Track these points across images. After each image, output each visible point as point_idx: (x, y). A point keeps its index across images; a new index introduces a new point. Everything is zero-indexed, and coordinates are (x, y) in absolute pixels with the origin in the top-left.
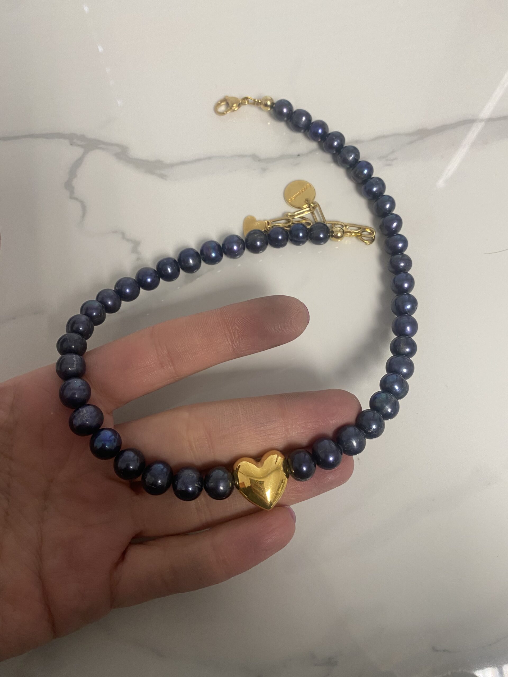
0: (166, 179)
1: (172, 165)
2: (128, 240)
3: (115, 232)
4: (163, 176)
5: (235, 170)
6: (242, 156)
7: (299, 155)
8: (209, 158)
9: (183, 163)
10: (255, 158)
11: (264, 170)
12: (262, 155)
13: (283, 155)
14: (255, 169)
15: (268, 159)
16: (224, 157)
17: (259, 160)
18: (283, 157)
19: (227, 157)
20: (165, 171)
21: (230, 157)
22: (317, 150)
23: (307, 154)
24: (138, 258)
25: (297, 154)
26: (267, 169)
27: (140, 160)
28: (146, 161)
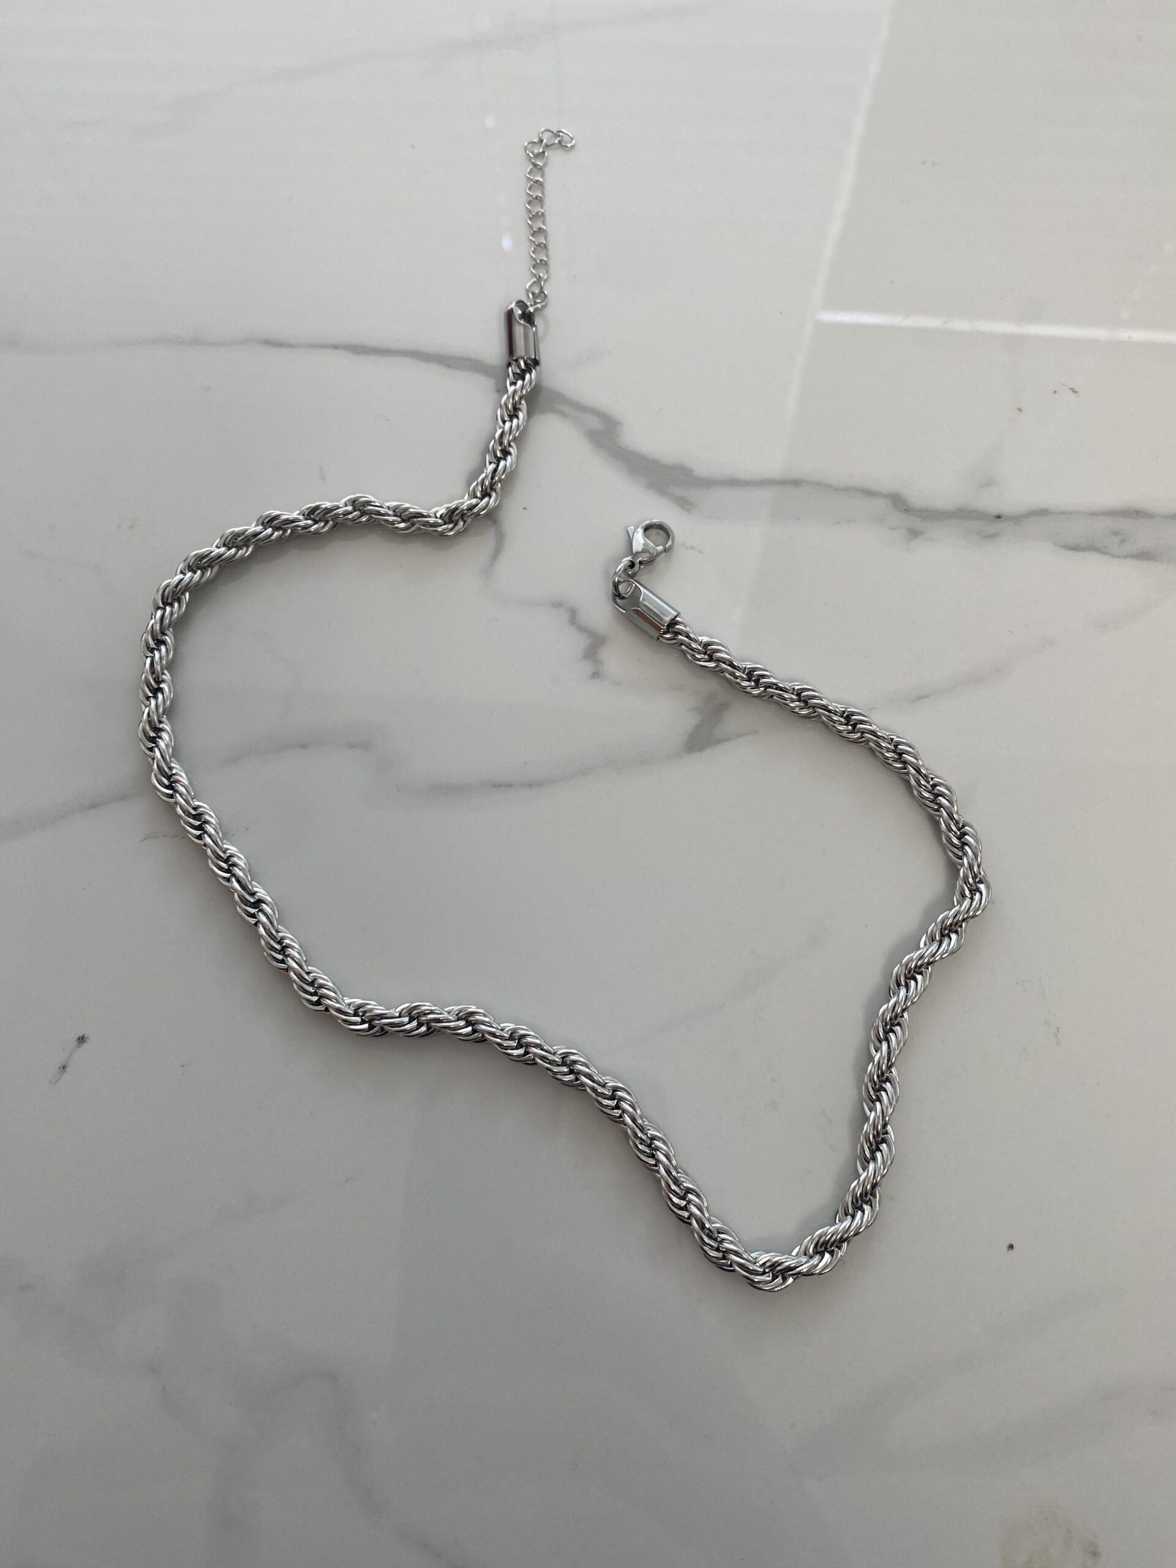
0: (689, 511)
1: (707, 483)
2: (582, 629)
3: (558, 605)
4: (684, 503)
5: (849, 522)
6: (868, 493)
7: (999, 517)
8: (795, 483)
9: (734, 483)
10: (898, 502)
11: (914, 534)
12: (916, 499)
13: (964, 509)
14: (894, 529)
15: (927, 511)
16: (829, 487)
17: (906, 510)
18: (963, 515)
19: (836, 489)
20: (692, 494)
21: (843, 490)
22: (1043, 513)
23: (1018, 519)
24: (594, 673)
25: (996, 512)
26: (923, 533)
27: (642, 457)
28: (655, 462)
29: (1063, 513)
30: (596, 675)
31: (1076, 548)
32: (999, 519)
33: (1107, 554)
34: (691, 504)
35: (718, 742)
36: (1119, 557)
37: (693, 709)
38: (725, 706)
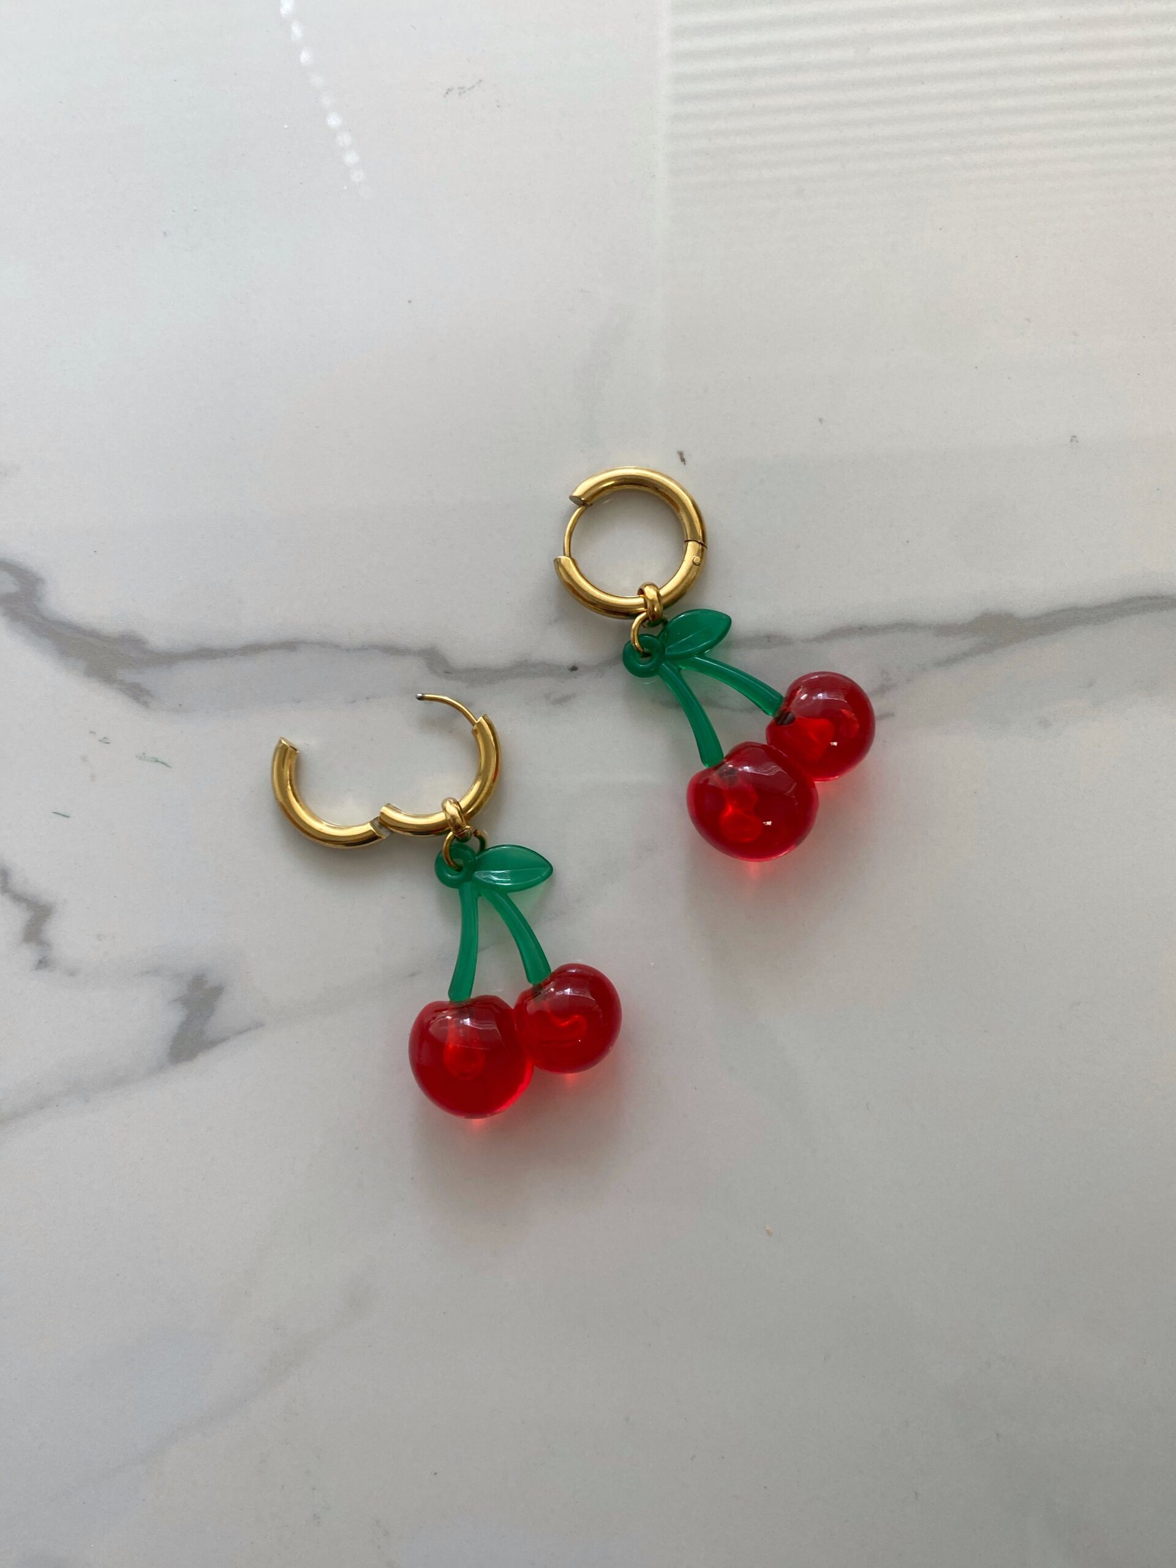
0: (146, 704)
1: (168, 659)
2: (18, 898)
4: (139, 694)
5: (368, 698)
6: (392, 650)
7: (574, 668)
8: (290, 646)
9: (205, 654)
10: (435, 660)
12: (461, 654)
13: (526, 661)
15: (475, 670)
16: (337, 646)
17: (447, 672)
18: (524, 669)
19: (348, 650)
20: (148, 678)
21: (356, 650)
23: (600, 668)
24: (40, 962)
27: (76, 629)
28: (94, 634)
30: (43, 963)
32: (574, 672)
34: (148, 693)
35: (212, 1044)
37: (175, 1001)
38: (218, 991)
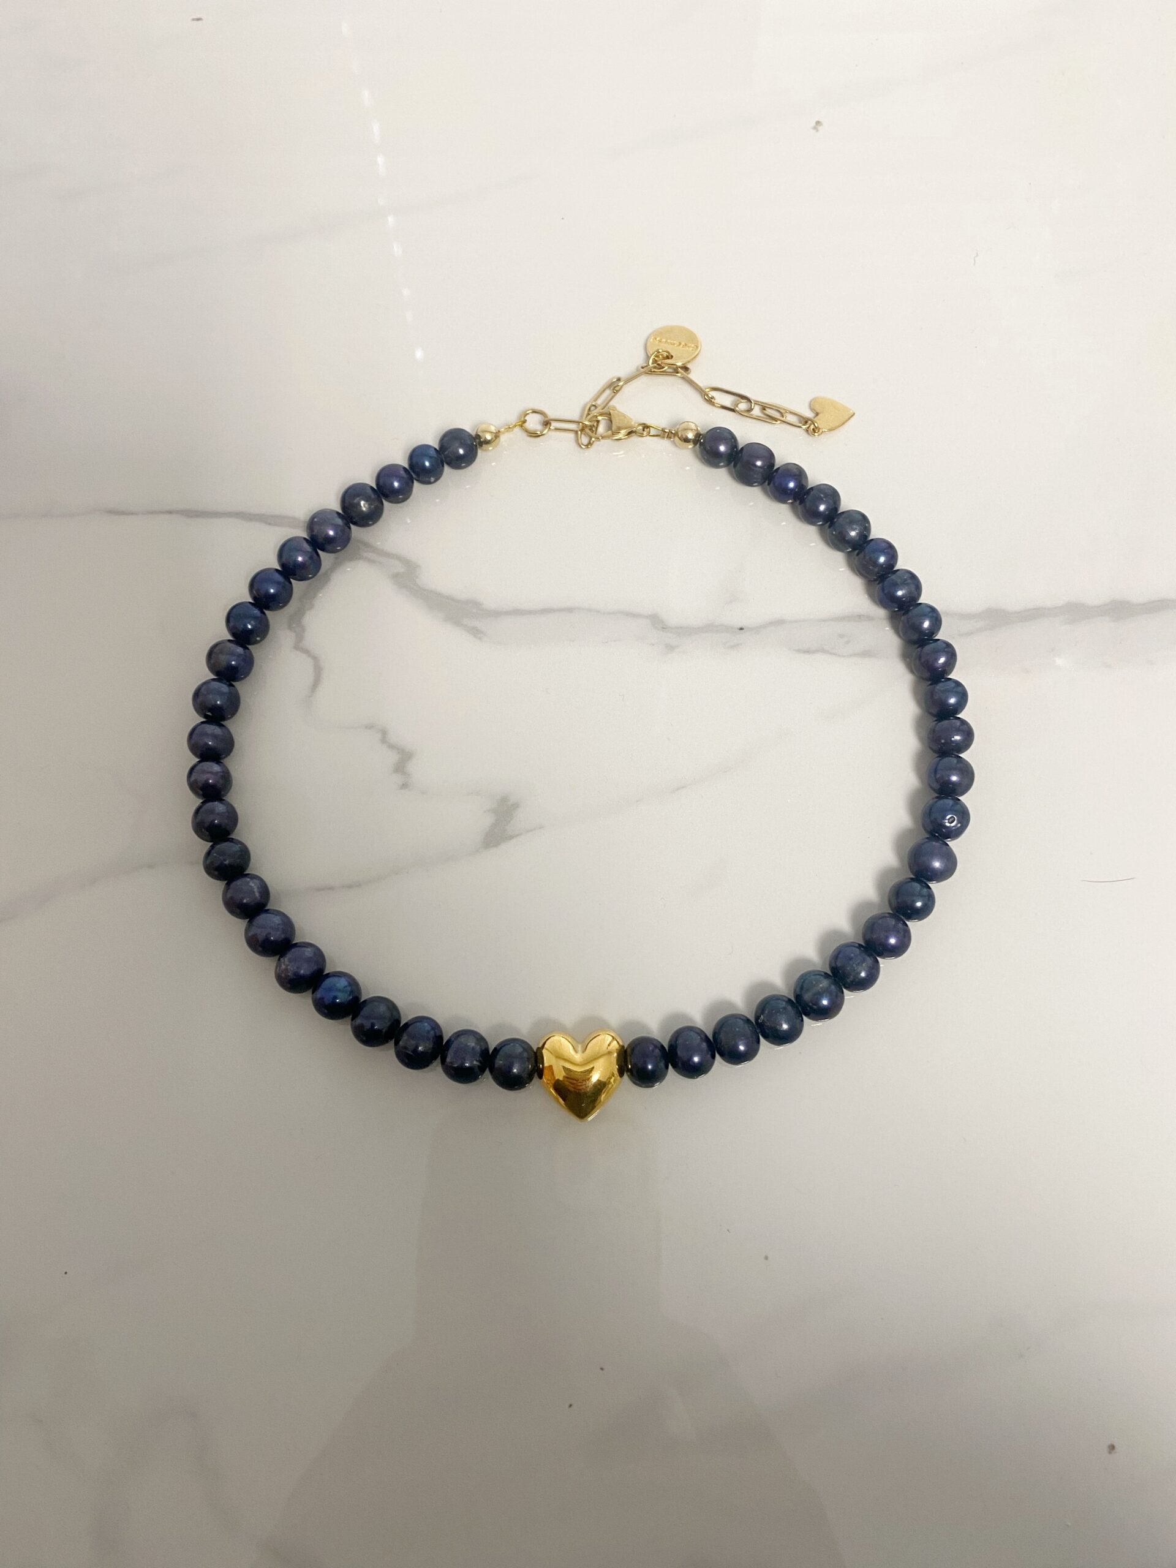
0: (480, 639)
1: (497, 614)
2: (392, 747)
3: (370, 727)
4: (476, 632)
5: (615, 641)
6: (631, 615)
7: (741, 629)
8: (570, 610)
9: (518, 612)
10: (657, 622)
11: (670, 648)
12: (672, 618)
13: (712, 624)
14: (653, 645)
15: (681, 627)
16: (598, 612)
17: (663, 628)
18: (711, 628)
19: (604, 614)
20: (482, 624)
21: (609, 613)
22: (779, 622)
23: (758, 629)
24: (403, 785)
25: (740, 625)
26: (677, 646)
27: (439, 595)
28: (450, 598)
29: (796, 622)
30: (405, 786)
31: (808, 651)
32: (741, 631)
33: (835, 654)
34: (482, 632)
35: (511, 837)
36: (844, 656)
37: (489, 811)
38: (516, 806)
